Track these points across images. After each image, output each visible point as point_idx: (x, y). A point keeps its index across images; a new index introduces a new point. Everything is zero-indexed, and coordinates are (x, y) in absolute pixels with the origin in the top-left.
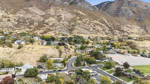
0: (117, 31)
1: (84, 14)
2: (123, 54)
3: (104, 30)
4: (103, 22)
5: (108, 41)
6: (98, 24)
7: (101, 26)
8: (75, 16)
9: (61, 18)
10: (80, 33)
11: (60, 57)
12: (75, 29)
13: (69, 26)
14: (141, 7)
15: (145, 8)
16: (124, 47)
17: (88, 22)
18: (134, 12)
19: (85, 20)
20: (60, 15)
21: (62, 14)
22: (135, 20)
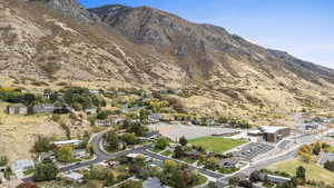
0: (146, 76)
1: (71, 30)
2: (169, 122)
3: (121, 72)
4: (117, 54)
5: (137, 97)
6: (107, 59)
7: (115, 62)
8: (49, 32)
9: (15, 36)
10: (73, 78)
11: (70, 139)
12: (58, 68)
13: (42, 60)
14: (180, 29)
15: (186, 33)
16: (167, 109)
17: (85, 53)
18: (169, 37)
19: (77, 45)
20: (10, 28)
21: (14, 26)
22: (172, 53)
